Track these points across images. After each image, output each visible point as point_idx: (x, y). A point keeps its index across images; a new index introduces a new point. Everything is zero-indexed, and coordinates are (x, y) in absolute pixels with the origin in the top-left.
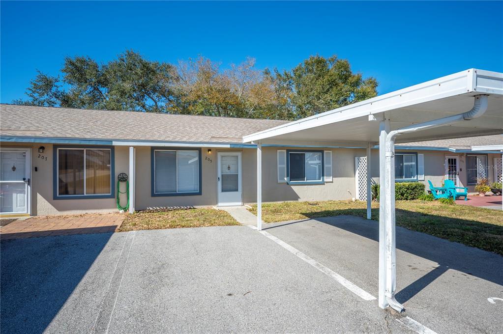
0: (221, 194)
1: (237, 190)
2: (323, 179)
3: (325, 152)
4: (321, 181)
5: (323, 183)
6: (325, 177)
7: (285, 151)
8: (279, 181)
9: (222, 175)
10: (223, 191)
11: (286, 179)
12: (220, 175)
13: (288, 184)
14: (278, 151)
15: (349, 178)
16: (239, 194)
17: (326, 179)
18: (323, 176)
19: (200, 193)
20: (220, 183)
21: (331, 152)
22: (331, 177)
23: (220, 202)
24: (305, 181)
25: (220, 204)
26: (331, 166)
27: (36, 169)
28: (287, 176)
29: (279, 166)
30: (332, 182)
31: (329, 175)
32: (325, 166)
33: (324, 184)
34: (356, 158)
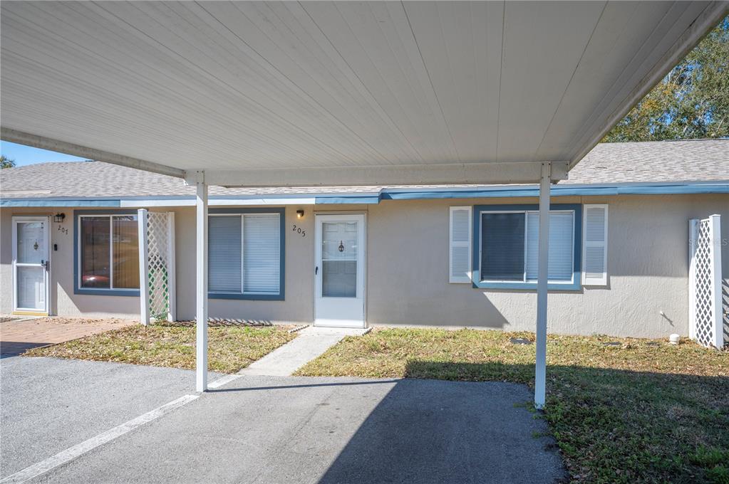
0: (321, 303)
1: (354, 295)
2: (578, 280)
3: (586, 207)
4: (572, 282)
5: (578, 289)
6: (584, 274)
7: (469, 209)
8: (453, 279)
9: (324, 263)
10: (325, 294)
11: (469, 274)
12: (319, 263)
13: (475, 286)
14: (452, 209)
15: (664, 280)
16: (358, 303)
17: (587, 279)
18: (578, 268)
19: (281, 297)
20: (318, 278)
21: (606, 207)
22: (605, 275)
23: (319, 318)
24: (524, 282)
25: (318, 322)
26: (604, 244)
27: (56, 247)
28: (475, 268)
29: (452, 244)
30: (608, 287)
31: (596, 269)
32: (586, 244)
33: (581, 292)
34: (693, 222)
